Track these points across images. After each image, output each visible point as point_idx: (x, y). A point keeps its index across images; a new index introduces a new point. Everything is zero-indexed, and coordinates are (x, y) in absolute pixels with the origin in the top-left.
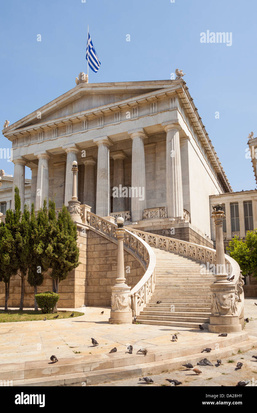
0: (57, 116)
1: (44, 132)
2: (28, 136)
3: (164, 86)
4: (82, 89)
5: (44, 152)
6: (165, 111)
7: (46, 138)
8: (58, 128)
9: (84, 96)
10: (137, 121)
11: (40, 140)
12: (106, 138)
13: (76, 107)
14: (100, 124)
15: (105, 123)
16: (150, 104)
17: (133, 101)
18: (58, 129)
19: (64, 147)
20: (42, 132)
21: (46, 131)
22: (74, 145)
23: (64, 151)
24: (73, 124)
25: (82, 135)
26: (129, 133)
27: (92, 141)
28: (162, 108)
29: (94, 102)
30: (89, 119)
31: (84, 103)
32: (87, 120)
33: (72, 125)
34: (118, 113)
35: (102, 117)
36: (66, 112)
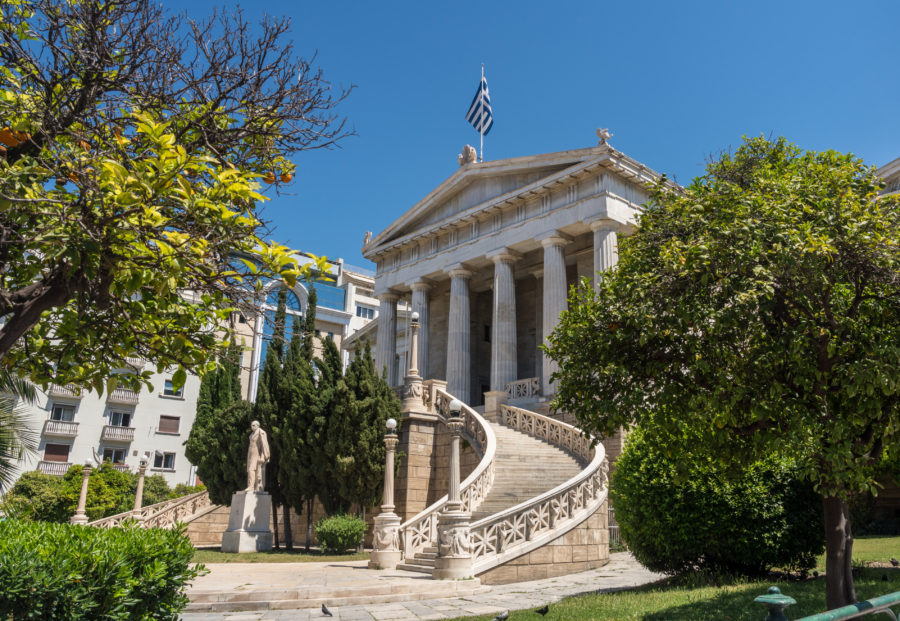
0: (436, 218)
1: (418, 245)
2: (398, 255)
3: (582, 159)
4: (468, 173)
5: (418, 279)
6: (587, 198)
7: (422, 255)
8: (437, 238)
9: (473, 182)
10: (548, 218)
11: (414, 258)
12: (503, 250)
13: (464, 200)
14: (496, 226)
15: (504, 224)
16: (566, 188)
17: (538, 186)
18: (438, 241)
19: (445, 270)
20: (416, 248)
21: (421, 243)
22: (458, 265)
23: (447, 275)
24: (458, 230)
25: (471, 247)
26: (537, 240)
27: (484, 257)
28: (584, 193)
29: (489, 190)
30: (481, 220)
31: (474, 193)
32: (478, 222)
33: (457, 232)
34: (520, 206)
35: (498, 216)
36: (450, 210)
